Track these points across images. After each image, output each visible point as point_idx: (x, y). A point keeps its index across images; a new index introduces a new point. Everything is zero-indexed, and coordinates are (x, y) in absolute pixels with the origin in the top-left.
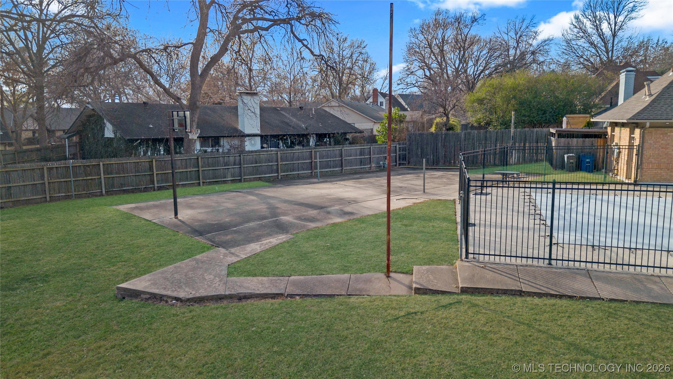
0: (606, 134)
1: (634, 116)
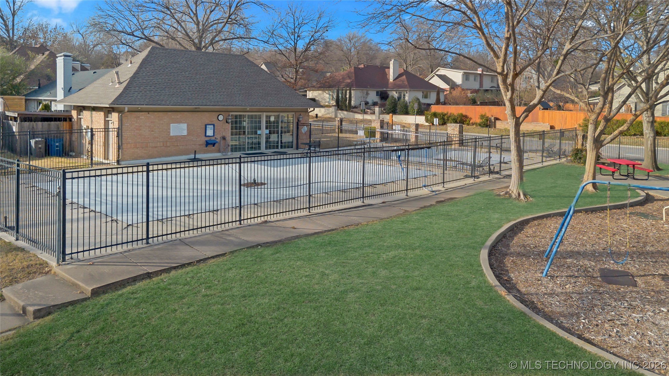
0: (70, 117)
1: (114, 101)
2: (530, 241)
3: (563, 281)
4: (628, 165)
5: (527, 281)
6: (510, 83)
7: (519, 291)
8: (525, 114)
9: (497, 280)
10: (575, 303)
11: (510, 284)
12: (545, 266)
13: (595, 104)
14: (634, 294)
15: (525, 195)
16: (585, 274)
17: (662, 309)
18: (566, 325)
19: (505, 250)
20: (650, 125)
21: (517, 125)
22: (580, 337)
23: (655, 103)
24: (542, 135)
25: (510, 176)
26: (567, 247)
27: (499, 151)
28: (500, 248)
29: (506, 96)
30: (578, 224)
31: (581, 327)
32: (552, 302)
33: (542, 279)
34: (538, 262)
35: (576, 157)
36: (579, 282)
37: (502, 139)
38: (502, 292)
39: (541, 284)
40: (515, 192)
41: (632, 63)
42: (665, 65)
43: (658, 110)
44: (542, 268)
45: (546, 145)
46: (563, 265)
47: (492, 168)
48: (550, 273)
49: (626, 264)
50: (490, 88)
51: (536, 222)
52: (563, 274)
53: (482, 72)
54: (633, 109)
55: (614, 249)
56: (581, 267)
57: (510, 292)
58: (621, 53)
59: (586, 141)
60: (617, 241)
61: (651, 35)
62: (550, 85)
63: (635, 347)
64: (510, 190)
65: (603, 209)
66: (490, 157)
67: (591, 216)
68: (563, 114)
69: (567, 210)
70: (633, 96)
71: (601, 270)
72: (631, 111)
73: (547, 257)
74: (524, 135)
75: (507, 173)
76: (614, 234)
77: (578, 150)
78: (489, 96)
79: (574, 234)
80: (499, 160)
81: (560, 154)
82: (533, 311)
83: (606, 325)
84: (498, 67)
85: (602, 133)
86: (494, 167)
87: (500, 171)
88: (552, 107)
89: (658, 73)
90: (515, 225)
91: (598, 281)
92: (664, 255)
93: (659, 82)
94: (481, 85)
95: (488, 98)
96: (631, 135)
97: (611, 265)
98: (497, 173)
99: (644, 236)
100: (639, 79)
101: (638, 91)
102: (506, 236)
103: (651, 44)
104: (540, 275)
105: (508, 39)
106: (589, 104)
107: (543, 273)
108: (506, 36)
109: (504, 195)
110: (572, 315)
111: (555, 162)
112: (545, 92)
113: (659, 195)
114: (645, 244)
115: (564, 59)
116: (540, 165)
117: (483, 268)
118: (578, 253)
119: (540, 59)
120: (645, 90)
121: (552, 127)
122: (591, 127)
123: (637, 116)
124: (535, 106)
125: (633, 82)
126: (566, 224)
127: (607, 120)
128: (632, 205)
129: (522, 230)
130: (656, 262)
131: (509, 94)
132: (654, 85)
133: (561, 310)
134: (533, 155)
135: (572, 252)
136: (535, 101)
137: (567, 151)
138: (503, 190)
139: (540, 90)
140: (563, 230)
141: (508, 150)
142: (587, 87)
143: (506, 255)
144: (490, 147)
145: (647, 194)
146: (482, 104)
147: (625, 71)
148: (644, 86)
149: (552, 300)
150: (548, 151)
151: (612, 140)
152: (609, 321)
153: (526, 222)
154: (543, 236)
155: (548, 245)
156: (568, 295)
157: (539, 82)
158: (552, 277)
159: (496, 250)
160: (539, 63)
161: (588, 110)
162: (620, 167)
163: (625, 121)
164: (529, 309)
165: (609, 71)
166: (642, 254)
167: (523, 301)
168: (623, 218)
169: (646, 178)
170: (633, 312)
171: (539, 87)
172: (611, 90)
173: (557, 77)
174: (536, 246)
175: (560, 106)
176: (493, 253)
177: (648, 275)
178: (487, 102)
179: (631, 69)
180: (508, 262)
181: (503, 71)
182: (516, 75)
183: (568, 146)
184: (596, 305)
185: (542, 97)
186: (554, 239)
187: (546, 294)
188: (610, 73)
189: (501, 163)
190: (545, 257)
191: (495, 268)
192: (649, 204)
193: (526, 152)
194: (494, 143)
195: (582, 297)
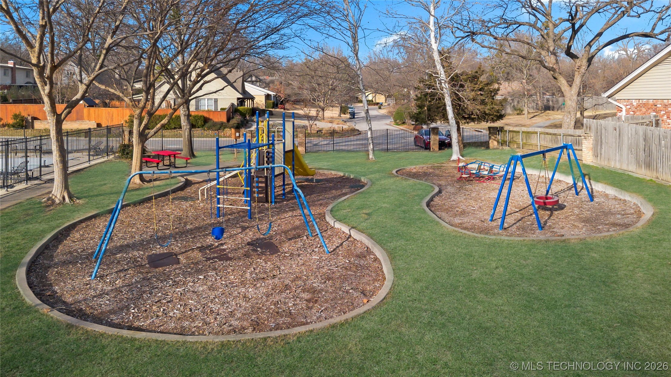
2: (77, 246)
3: (113, 278)
4: (170, 156)
5: (74, 289)
6: (48, 76)
7: (64, 303)
8: (67, 110)
9: (38, 298)
10: (125, 296)
11: (54, 298)
12: (94, 268)
13: (139, 101)
14: (177, 271)
15: (70, 197)
16: (135, 265)
17: (200, 277)
18: (116, 321)
19: (48, 262)
20: (186, 117)
21: (59, 123)
22: (130, 328)
23: (190, 98)
24: (88, 133)
25: (52, 180)
26: (118, 242)
27: (38, 154)
28: (41, 262)
29: (44, 90)
30: (126, 217)
31: (131, 318)
32: (102, 303)
33: (91, 282)
34: (86, 266)
35: (123, 153)
36: (128, 274)
37: (41, 139)
38: (45, 309)
39: (90, 288)
40: (58, 196)
41: (169, 61)
42: (196, 66)
43: (192, 105)
44: (91, 270)
45: (93, 143)
46: (113, 262)
47: (30, 173)
48: (100, 273)
49: (170, 245)
50: (26, 84)
51: (84, 225)
52: (113, 270)
53: (14, 64)
54: (173, 105)
55: (160, 234)
56: (130, 259)
57: (53, 307)
58: (160, 52)
59: (132, 137)
60: (162, 227)
61: (184, 37)
62: (93, 79)
63: (179, 319)
64: (53, 195)
65: (149, 199)
66: (27, 162)
67: (138, 208)
68: (109, 111)
69: (114, 206)
70: (171, 92)
71: (149, 257)
72: (171, 106)
73: (96, 258)
74: (68, 134)
75: (49, 177)
76: (160, 221)
77: (125, 146)
78: (23, 93)
79: (123, 228)
80: (39, 164)
81: (108, 151)
82: (81, 319)
83: (154, 307)
84: (32, 58)
85: (147, 127)
86: (33, 173)
87: (41, 175)
88: (97, 104)
89: (191, 72)
90: (60, 233)
91: (147, 268)
92: (201, 230)
93: (192, 79)
94: (13, 79)
95: (23, 95)
96: (171, 129)
97: (158, 250)
98: (37, 178)
99: (185, 217)
100: (176, 77)
101: (175, 88)
102: (49, 247)
103: (184, 45)
104: (88, 279)
105: (43, 27)
106: (134, 101)
107: (91, 276)
108: (41, 23)
109: (45, 202)
110: (121, 309)
111: (102, 160)
112: (88, 86)
113: (195, 179)
114: (186, 224)
115: (107, 53)
116: (87, 165)
117: (20, 289)
118: (128, 246)
119: (81, 52)
120: (181, 86)
121: (99, 125)
122: (136, 122)
123: (175, 110)
124: (78, 101)
125: (171, 80)
126: (114, 220)
127: (150, 114)
128: (174, 191)
129: (68, 235)
130: (195, 237)
131: (47, 88)
132: (188, 82)
133: (111, 308)
134: (79, 155)
135: (121, 246)
136: (78, 96)
137: (115, 147)
138: (44, 197)
139: (83, 85)
140: (112, 226)
141: (50, 152)
142: (132, 84)
143: (49, 268)
144: (26, 150)
145: (186, 179)
146: (15, 102)
147: (164, 69)
148: (180, 82)
149: (102, 301)
150: (95, 149)
151: (155, 133)
152: (156, 303)
153: (73, 226)
154: (91, 237)
155: (97, 245)
156: (118, 290)
157: (81, 76)
158: (102, 277)
159: (37, 265)
160: (81, 56)
161: (133, 105)
162: (163, 158)
163: (165, 116)
164: (77, 318)
165: (150, 67)
166: (182, 234)
167: (69, 312)
168: (167, 204)
169: (185, 165)
170: (177, 288)
171: (81, 81)
172: (152, 85)
173: (100, 71)
174: (84, 250)
175: (106, 103)
176: (32, 269)
177: (189, 251)
178: (22, 100)
179: (169, 67)
180: (52, 275)
181: (39, 62)
182: (54, 68)
183: (115, 143)
184: (144, 292)
185: (86, 92)
186: (103, 238)
187: (95, 297)
188: (151, 71)
189: (41, 167)
190: (93, 259)
191: (35, 286)
192: (188, 188)
193: (71, 152)
194: (31, 145)
195: (132, 288)
